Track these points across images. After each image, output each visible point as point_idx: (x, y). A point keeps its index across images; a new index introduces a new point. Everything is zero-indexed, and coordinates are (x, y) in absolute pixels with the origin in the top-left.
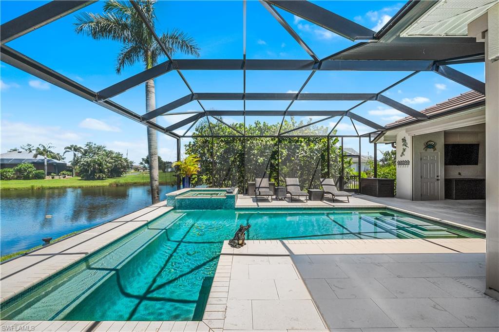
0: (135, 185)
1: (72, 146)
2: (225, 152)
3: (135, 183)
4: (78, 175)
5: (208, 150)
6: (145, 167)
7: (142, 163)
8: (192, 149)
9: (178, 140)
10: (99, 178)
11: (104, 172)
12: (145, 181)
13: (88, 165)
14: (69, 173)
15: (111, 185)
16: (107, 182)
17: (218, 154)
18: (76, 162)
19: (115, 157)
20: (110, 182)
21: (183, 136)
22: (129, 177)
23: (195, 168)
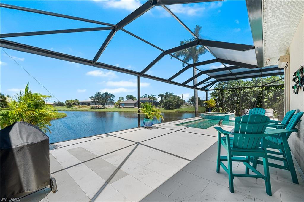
0: (186, 112)
1: (161, 94)
2: (231, 96)
3: (187, 112)
4: (163, 107)
5: (221, 95)
6: (190, 103)
7: (189, 101)
8: (213, 95)
9: (206, 92)
10: (171, 109)
11: (173, 106)
12: (191, 111)
13: (167, 103)
14: (160, 106)
15: (176, 112)
16: (175, 111)
17: (227, 97)
18: (162, 101)
19: (177, 99)
20: (176, 111)
21: (209, 90)
22: (183, 108)
23: (213, 104)
